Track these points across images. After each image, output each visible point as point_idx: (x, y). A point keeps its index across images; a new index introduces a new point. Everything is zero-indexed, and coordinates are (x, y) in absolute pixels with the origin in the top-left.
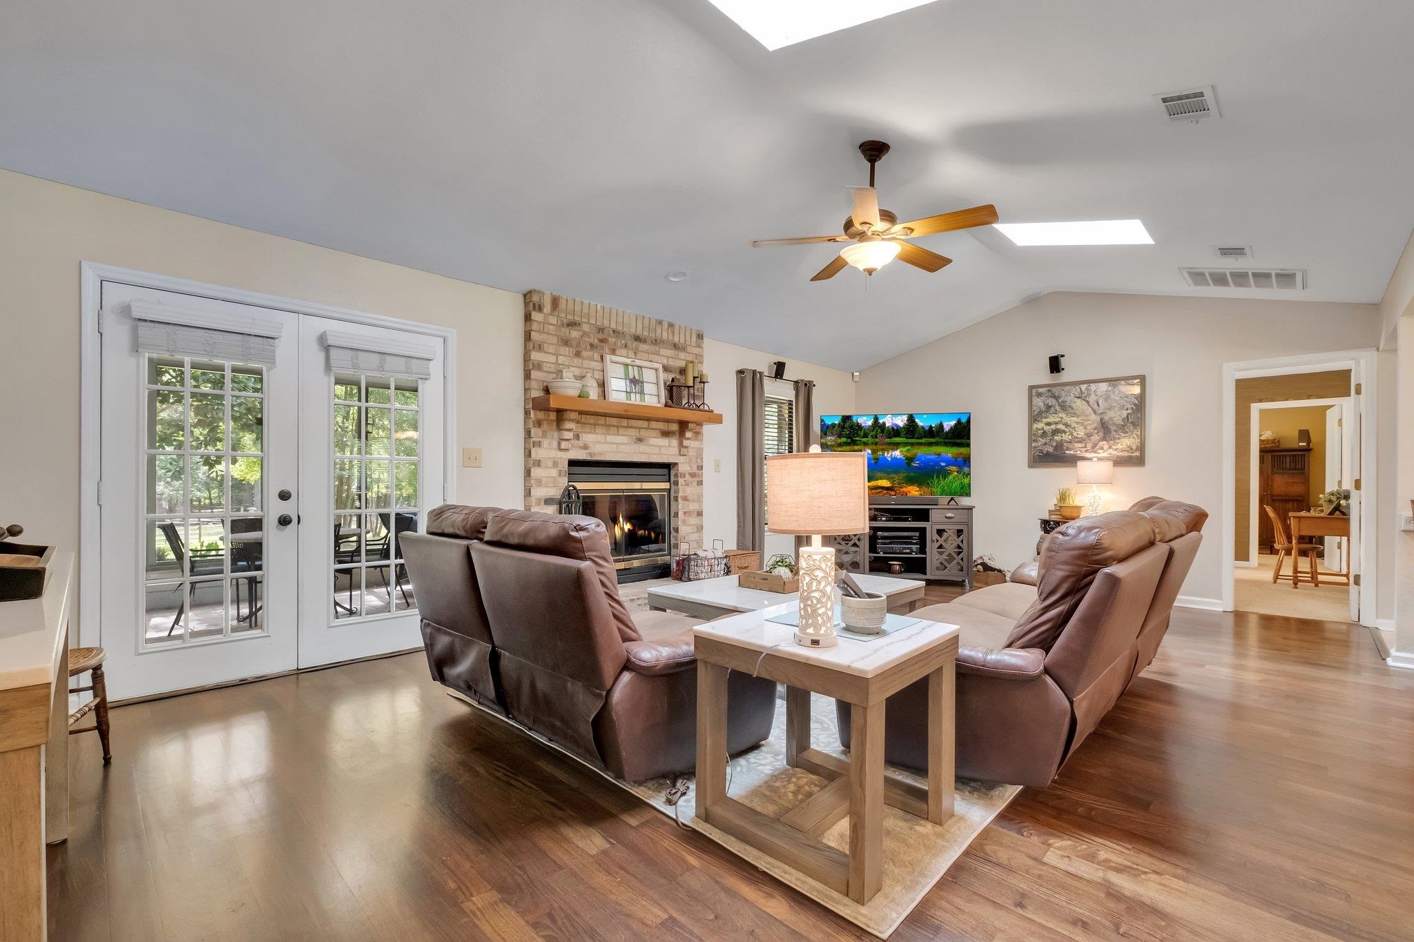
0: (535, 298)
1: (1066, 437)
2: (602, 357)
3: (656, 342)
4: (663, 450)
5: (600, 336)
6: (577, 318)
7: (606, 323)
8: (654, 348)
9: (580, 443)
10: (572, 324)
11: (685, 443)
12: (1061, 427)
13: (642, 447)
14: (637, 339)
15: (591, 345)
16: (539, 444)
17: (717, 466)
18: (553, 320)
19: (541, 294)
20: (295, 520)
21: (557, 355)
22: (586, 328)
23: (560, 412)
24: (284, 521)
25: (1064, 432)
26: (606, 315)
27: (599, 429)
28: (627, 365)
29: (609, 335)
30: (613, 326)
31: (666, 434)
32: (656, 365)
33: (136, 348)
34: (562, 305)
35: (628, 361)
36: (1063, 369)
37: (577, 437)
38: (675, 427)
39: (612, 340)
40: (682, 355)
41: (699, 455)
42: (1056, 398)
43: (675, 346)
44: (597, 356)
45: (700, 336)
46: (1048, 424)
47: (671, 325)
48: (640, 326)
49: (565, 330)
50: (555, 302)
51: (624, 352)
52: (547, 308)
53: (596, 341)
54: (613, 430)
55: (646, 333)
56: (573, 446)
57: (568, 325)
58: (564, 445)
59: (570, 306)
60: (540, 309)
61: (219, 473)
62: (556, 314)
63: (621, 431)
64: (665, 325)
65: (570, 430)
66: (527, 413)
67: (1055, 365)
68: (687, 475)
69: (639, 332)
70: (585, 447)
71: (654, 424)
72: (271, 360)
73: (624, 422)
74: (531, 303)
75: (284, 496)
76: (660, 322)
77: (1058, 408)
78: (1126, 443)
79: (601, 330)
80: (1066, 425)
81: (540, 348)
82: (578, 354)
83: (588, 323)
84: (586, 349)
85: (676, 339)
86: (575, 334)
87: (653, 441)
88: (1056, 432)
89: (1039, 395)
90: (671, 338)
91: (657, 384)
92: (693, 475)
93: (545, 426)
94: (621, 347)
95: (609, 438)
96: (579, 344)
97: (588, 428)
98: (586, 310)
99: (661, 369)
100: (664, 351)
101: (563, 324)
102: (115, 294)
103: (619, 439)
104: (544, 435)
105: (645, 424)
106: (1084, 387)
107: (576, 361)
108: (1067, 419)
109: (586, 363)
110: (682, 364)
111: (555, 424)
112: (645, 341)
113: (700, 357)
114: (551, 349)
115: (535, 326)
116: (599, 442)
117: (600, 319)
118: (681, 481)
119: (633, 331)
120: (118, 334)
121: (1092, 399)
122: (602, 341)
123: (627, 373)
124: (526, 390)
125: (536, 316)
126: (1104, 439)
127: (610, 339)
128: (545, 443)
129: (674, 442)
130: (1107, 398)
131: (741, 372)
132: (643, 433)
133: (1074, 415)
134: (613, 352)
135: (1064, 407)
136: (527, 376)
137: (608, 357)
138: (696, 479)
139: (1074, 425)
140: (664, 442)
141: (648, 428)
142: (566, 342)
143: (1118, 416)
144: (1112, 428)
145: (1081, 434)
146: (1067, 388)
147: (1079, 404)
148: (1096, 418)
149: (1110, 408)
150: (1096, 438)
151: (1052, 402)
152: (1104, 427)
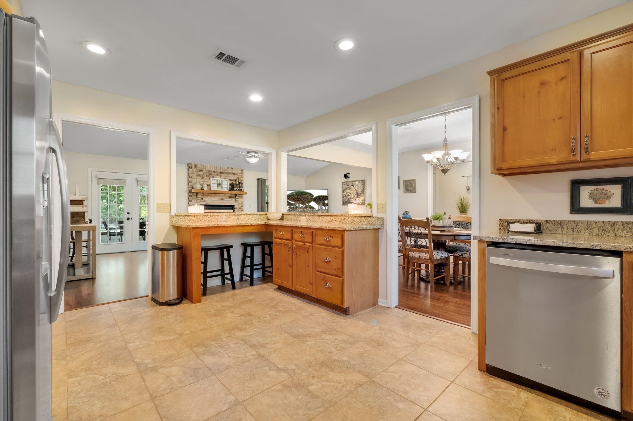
0: (190, 165)
1: (350, 197)
2: (210, 178)
3: (227, 173)
4: (230, 202)
5: (209, 173)
6: (202, 169)
7: (211, 170)
8: (226, 175)
9: (203, 200)
10: (201, 171)
11: (236, 200)
12: (349, 194)
13: (222, 201)
14: (221, 173)
15: (207, 176)
16: (191, 201)
17: (250, 206)
18: (195, 170)
19: (191, 164)
20: (130, 219)
21: (196, 179)
22: (205, 171)
23: (197, 193)
24: (128, 219)
25: (350, 195)
26: (211, 168)
27: (209, 197)
28: (217, 180)
29: (212, 173)
30: (213, 170)
31: (230, 197)
32: (227, 179)
33: (98, 184)
34: (198, 166)
35: (218, 179)
36: (349, 177)
37: (202, 199)
38: (234, 196)
39: (213, 174)
40: (236, 176)
41: (242, 202)
42: (348, 185)
43: (234, 174)
44: (208, 178)
45: (242, 171)
46: (346, 193)
47: (232, 168)
48: (222, 169)
49: (199, 173)
50: (196, 166)
51: (217, 177)
52: (193, 167)
53: (208, 174)
54: (213, 197)
55: (224, 171)
56: (201, 201)
57: (200, 171)
58: (198, 201)
59: (200, 166)
60: (191, 168)
61: (121, 208)
62: (196, 168)
63: (216, 197)
64: (230, 169)
65: (200, 197)
66: (188, 193)
67: (346, 176)
68: (238, 208)
69: (222, 171)
70: (205, 201)
71: (226, 195)
72: (125, 185)
73: (217, 195)
74: (189, 167)
75: (128, 213)
76: (228, 168)
77: (348, 188)
78: (361, 198)
79: (209, 171)
80: (350, 194)
81: (191, 177)
82: (202, 178)
83: (206, 170)
84: (205, 177)
85: (234, 172)
86: (201, 173)
87: (226, 199)
88: (348, 195)
89: (344, 184)
90: (232, 172)
91: (227, 184)
92: (240, 208)
93: (193, 197)
94: (216, 175)
95: (212, 199)
96: (203, 176)
97: (205, 197)
98: (205, 167)
99: (228, 180)
100: (230, 176)
101: (198, 171)
102: (95, 173)
103: (215, 199)
104: (193, 199)
105: (224, 195)
106: (353, 182)
107: (202, 180)
108: (350, 192)
109: (205, 180)
110: (235, 178)
111: (196, 196)
112: (223, 173)
113: (242, 177)
114: (195, 177)
115: (190, 172)
116: (209, 200)
117: (209, 169)
118: (236, 210)
119: (220, 171)
120: (95, 181)
121: (355, 186)
122: (210, 174)
123: (217, 182)
124: (188, 188)
125: (190, 170)
126: (357, 198)
127: (212, 174)
128: (193, 200)
129: (233, 199)
130: (358, 186)
131: (258, 179)
132: (223, 198)
133: (351, 190)
134: (213, 177)
135: (350, 188)
136: (188, 185)
137: (211, 178)
138: (241, 210)
139: (351, 193)
140: (230, 199)
141: (225, 196)
142: (199, 175)
143: (360, 191)
144: (359, 194)
145: (353, 196)
146: (350, 183)
147: (352, 187)
148: (355, 191)
149: (358, 189)
150: (356, 197)
151: (347, 187)
152: (357, 194)
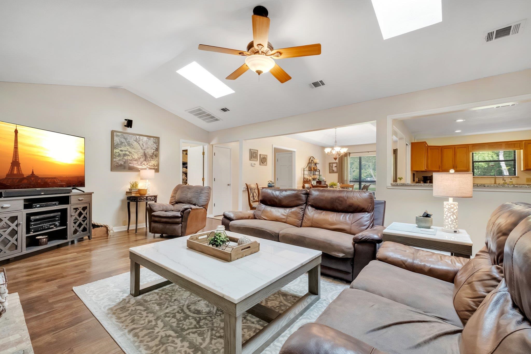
1: (129, 158)
12: (127, 153)
25: (129, 155)
42: (125, 139)
46: (121, 151)
67: (129, 124)
77: (126, 144)
78: (153, 162)
80: (130, 152)
88: (125, 155)
89: (117, 136)
106: (138, 137)
108: (130, 150)
121: (141, 143)
126: (145, 160)
130: (147, 143)
133: (133, 148)
135: (129, 144)
139: (133, 153)
143: (150, 152)
144: (148, 156)
145: (136, 156)
146: (130, 136)
147: (135, 144)
148: (142, 151)
149: (148, 148)
150: (142, 160)
151: (123, 140)
152: (145, 155)
